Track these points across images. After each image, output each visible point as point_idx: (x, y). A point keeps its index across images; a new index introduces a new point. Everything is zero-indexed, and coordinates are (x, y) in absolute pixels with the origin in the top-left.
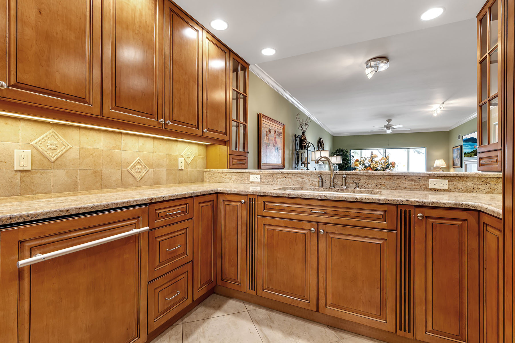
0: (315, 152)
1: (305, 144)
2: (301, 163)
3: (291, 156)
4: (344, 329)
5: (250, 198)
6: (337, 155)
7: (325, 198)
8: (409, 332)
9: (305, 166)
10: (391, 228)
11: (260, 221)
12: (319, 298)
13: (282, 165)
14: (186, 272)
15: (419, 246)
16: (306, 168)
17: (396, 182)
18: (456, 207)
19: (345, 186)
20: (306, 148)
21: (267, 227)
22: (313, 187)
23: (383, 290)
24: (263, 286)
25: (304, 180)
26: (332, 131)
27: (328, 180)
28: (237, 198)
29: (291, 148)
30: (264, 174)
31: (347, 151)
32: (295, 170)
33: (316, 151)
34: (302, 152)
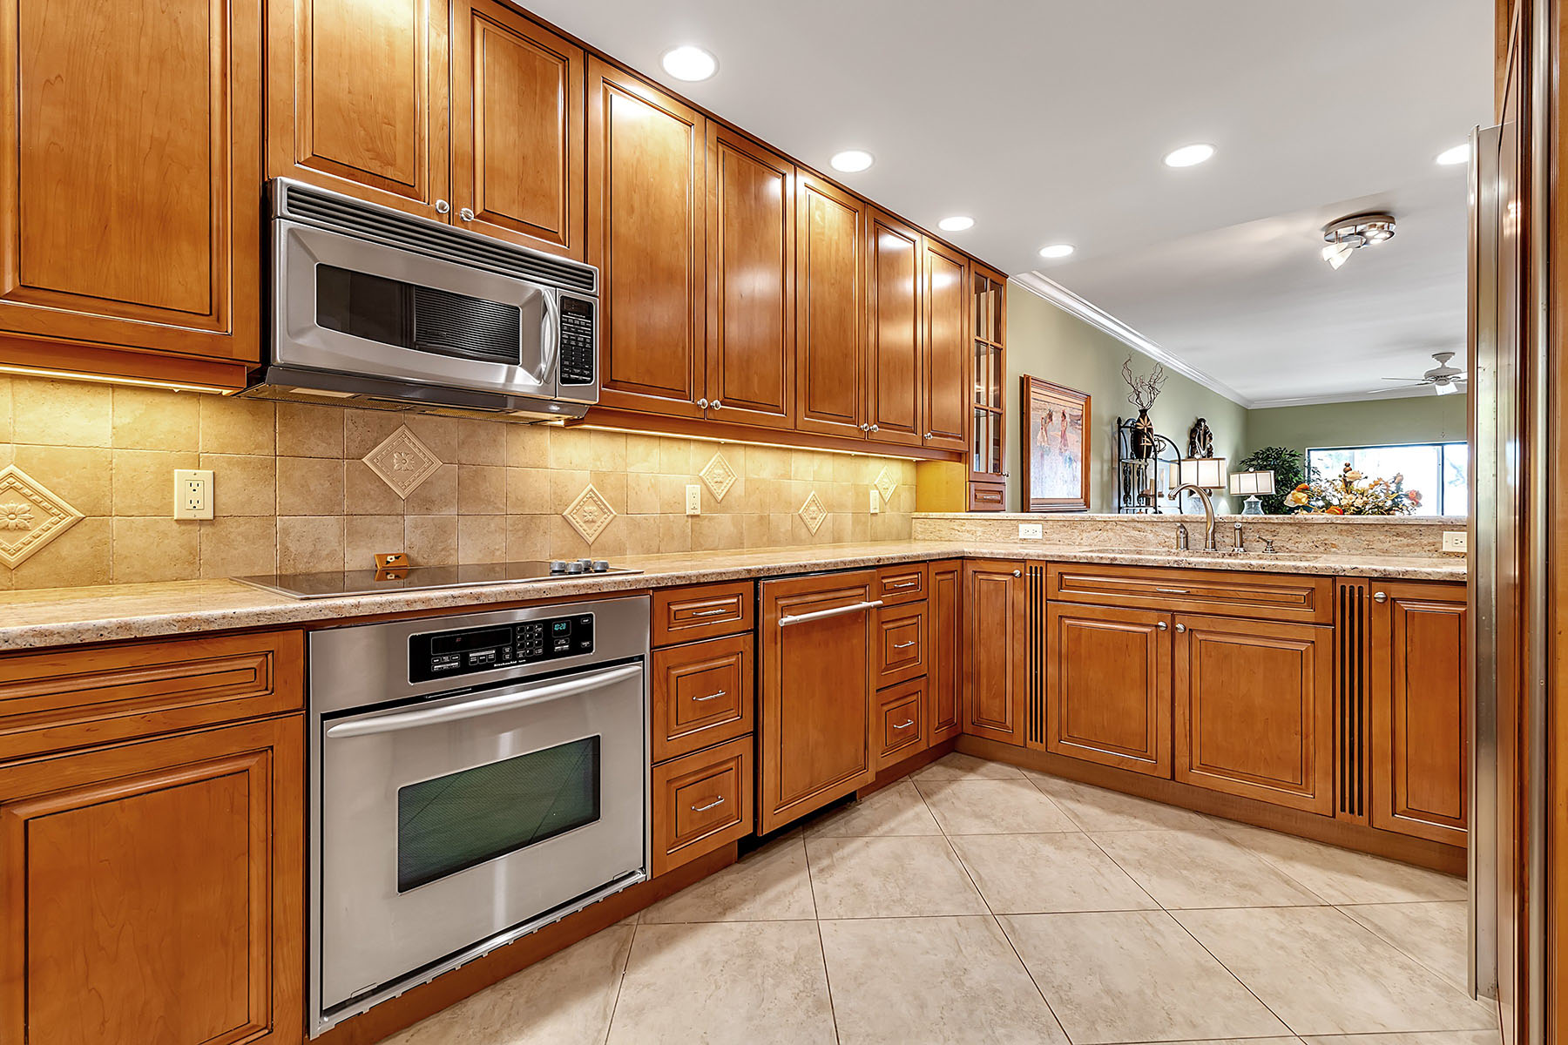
0: (1179, 464)
1: (1147, 442)
2: (1137, 494)
3: (1106, 478)
4: (1229, 817)
5: (1031, 568)
6: (1261, 469)
7: (1187, 566)
8: (1361, 813)
9: (1148, 504)
10: (1323, 621)
11: (1053, 611)
12: (1176, 753)
13: (1082, 500)
14: (917, 692)
15: (1380, 654)
16: (1151, 510)
17: (1363, 539)
18: (1451, 579)
19: (1242, 546)
20: (1152, 454)
21: (1068, 622)
22: (1167, 549)
23: (1307, 737)
24: (1060, 735)
25: (1145, 534)
26: (1238, 394)
27: (1200, 534)
28: (1005, 567)
29: (1107, 455)
30: (1051, 523)
31: (1295, 456)
32: (1119, 512)
33: (1183, 460)
34: (1140, 466)
